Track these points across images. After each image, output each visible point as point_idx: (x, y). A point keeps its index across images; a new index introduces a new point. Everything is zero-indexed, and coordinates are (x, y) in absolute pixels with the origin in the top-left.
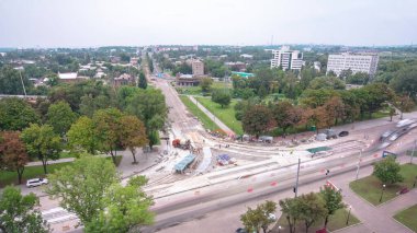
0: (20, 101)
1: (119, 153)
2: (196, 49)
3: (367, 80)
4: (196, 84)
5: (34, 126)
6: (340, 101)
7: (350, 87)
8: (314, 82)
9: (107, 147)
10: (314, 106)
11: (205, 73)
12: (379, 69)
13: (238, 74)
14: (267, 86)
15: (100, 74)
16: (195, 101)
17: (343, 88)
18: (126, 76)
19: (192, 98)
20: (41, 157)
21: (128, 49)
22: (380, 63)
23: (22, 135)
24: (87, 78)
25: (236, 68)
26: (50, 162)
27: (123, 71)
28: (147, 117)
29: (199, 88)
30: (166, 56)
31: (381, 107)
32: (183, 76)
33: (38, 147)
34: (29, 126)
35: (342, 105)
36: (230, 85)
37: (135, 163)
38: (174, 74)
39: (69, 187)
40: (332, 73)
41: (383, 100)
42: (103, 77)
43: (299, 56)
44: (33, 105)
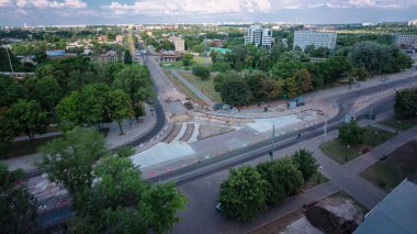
0: (7, 77)
1: (106, 125)
2: (176, 27)
3: (328, 53)
4: (178, 59)
5: (22, 102)
6: (307, 73)
7: (314, 60)
8: (283, 56)
9: (95, 120)
10: (285, 77)
11: (186, 49)
12: (338, 43)
13: (216, 49)
14: (242, 60)
15: (87, 52)
16: (177, 75)
17: (308, 61)
18: (112, 52)
19: (174, 72)
20: (27, 131)
21: (114, 28)
22: (338, 38)
23: (10, 111)
24: (75, 55)
25: (214, 45)
26: (37, 136)
27: (109, 48)
28: (133, 91)
29: (181, 62)
30: (150, 34)
31: (341, 77)
32: (166, 52)
33: (25, 122)
34: (17, 102)
35: (309, 75)
36: (210, 60)
37: (122, 134)
38: (158, 50)
39: (59, 159)
40: (298, 48)
41: (343, 71)
42: (90, 54)
43: (269, 33)
44: (20, 82)
